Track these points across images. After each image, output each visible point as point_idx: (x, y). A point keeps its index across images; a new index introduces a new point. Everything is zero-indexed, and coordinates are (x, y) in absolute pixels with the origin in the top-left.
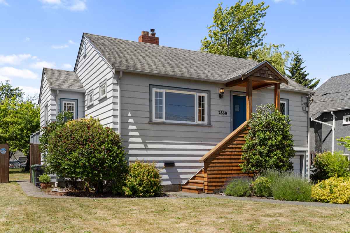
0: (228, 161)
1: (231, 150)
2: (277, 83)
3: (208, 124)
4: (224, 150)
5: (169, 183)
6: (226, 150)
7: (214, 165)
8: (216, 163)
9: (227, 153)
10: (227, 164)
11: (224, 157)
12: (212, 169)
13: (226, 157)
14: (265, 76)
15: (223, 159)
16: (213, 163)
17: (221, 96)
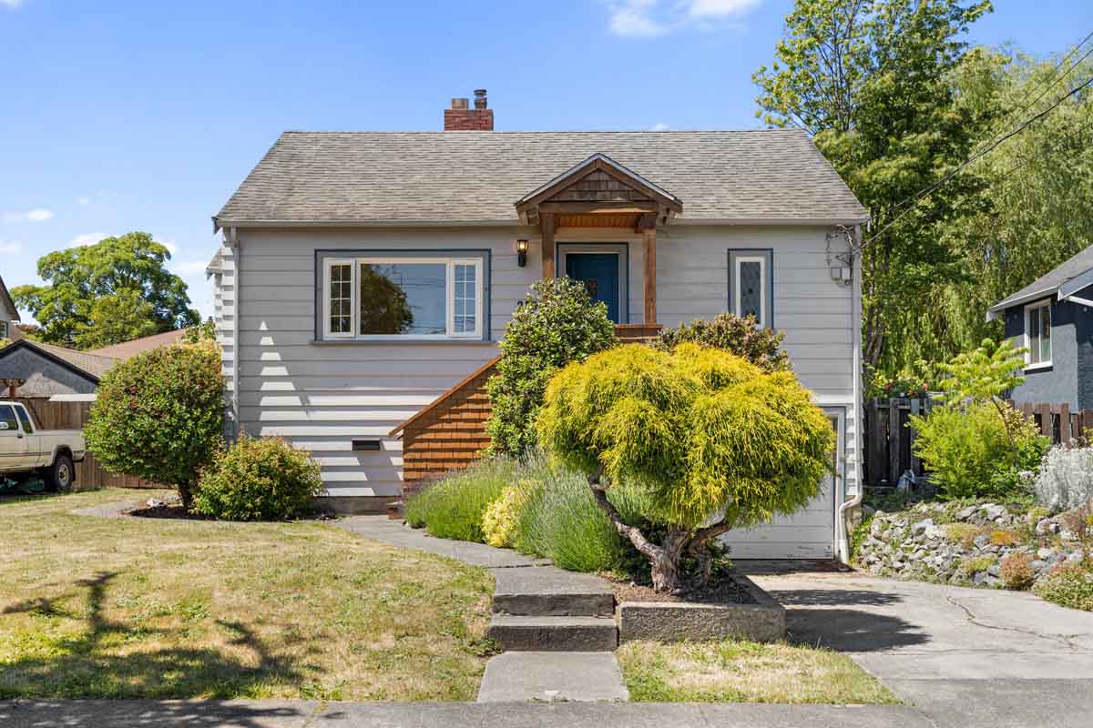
0: (468, 436)
1: (480, 407)
2: (643, 214)
3: (483, 339)
4: (455, 408)
5: (369, 492)
6: (460, 408)
7: (425, 445)
8: (429, 440)
9: (465, 415)
10: (464, 445)
11: (453, 425)
12: (417, 455)
13: (461, 425)
14: (599, 196)
15: (452, 430)
16: (422, 441)
17: (523, 259)
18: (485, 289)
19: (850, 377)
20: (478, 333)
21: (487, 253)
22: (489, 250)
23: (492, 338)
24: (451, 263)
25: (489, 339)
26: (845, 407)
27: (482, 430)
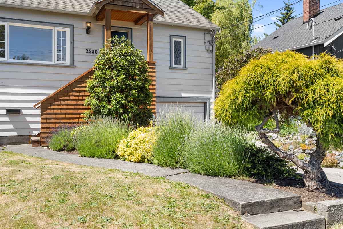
0: (73, 107)
1: (78, 94)
2: (148, 14)
3: (70, 65)
4: (67, 94)
5: (15, 134)
6: (69, 94)
7: (52, 111)
8: (54, 109)
9: (71, 98)
10: (71, 111)
11: (66, 102)
12: (48, 116)
13: (69, 102)
14: (130, 4)
15: (65, 105)
16: (51, 109)
17: (88, 31)
18: (71, 43)
19: (211, 87)
20: (68, 62)
21: (72, 27)
22: (73, 25)
23: (74, 65)
24: (55, 30)
25: (73, 65)
26: (209, 98)
27: (83, 105)
